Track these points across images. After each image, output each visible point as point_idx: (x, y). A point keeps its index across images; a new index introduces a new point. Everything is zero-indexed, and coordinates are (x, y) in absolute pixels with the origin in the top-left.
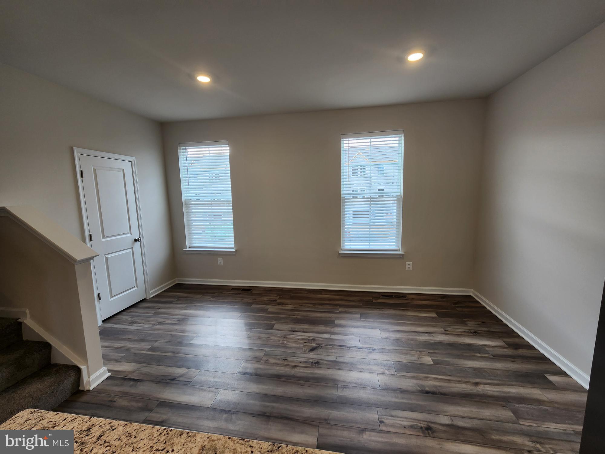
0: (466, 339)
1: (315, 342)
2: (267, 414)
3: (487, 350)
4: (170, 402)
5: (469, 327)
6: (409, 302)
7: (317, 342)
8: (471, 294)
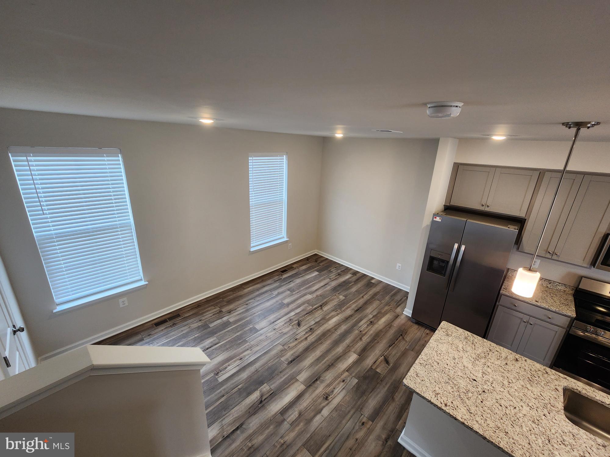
0: (340, 279)
1: (293, 320)
2: (330, 364)
3: (351, 281)
4: (284, 407)
5: (335, 272)
6: (297, 270)
7: (294, 320)
8: (316, 253)
